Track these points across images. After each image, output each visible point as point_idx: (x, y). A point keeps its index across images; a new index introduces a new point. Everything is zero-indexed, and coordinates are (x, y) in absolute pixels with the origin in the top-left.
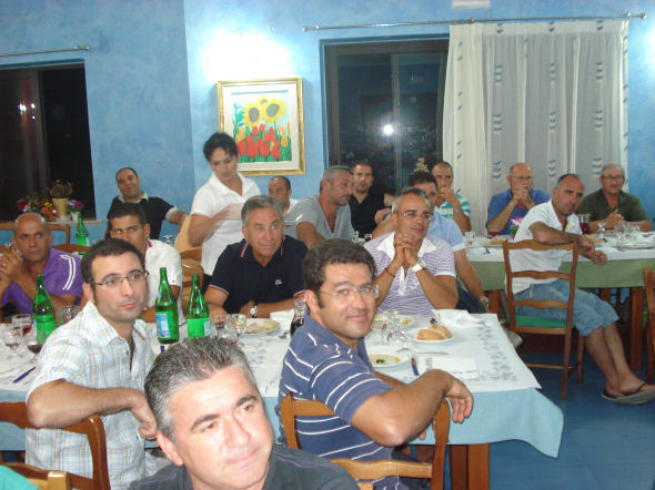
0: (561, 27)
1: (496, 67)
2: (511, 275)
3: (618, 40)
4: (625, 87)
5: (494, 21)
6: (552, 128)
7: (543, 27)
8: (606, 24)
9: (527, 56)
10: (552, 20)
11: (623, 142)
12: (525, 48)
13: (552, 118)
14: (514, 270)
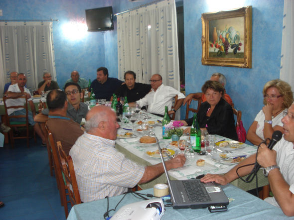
0: (29, 24)
1: (5, 37)
2: (6, 108)
3: (49, 29)
4: (53, 45)
5: (3, 21)
6: (28, 59)
7: (22, 23)
8: (45, 23)
9: (17, 33)
10: (25, 21)
11: (53, 64)
12: (16, 30)
13: (27, 55)
14: (8, 106)
